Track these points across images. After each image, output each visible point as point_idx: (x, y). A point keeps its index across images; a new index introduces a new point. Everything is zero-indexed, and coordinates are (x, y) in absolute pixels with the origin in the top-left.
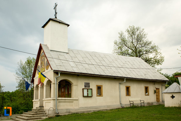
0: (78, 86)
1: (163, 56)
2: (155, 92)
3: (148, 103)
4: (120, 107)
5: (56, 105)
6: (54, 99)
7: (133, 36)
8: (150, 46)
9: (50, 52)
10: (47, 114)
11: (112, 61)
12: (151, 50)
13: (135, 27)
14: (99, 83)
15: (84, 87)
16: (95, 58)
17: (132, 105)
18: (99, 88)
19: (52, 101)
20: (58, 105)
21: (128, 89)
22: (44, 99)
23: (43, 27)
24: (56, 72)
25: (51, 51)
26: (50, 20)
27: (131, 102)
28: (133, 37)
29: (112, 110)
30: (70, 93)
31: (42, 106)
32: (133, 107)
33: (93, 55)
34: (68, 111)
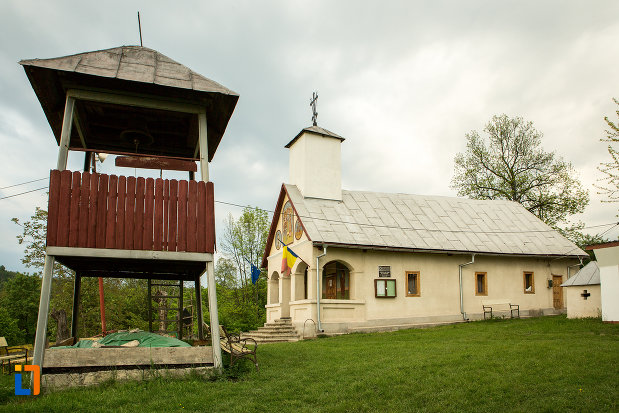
0: (363, 276)
1: (584, 189)
2: (550, 284)
3: (532, 312)
4: (460, 319)
5: (318, 316)
6: (315, 301)
7: (504, 141)
8: (549, 167)
9: (304, 201)
10: (299, 334)
11: (444, 214)
12: (552, 177)
13: (510, 119)
14: (412, 266)
15: (377, 277)
16: (402, 209)
17: (488, 316)
18: (412, 278)
19: (310, 307)
20: (322, 314)
21: (481, 278)
22: (293, 301)
23: (288, 146)
24: (318, 246)
25: (306, 198)
26: (304, 131)
27: (486, 310)
28: (505, 144)
29: (441, 326)
30: (346, 289)
31: (286, 318)
32: (492, 320)
33: (400, 201)
34: (344, 327)
